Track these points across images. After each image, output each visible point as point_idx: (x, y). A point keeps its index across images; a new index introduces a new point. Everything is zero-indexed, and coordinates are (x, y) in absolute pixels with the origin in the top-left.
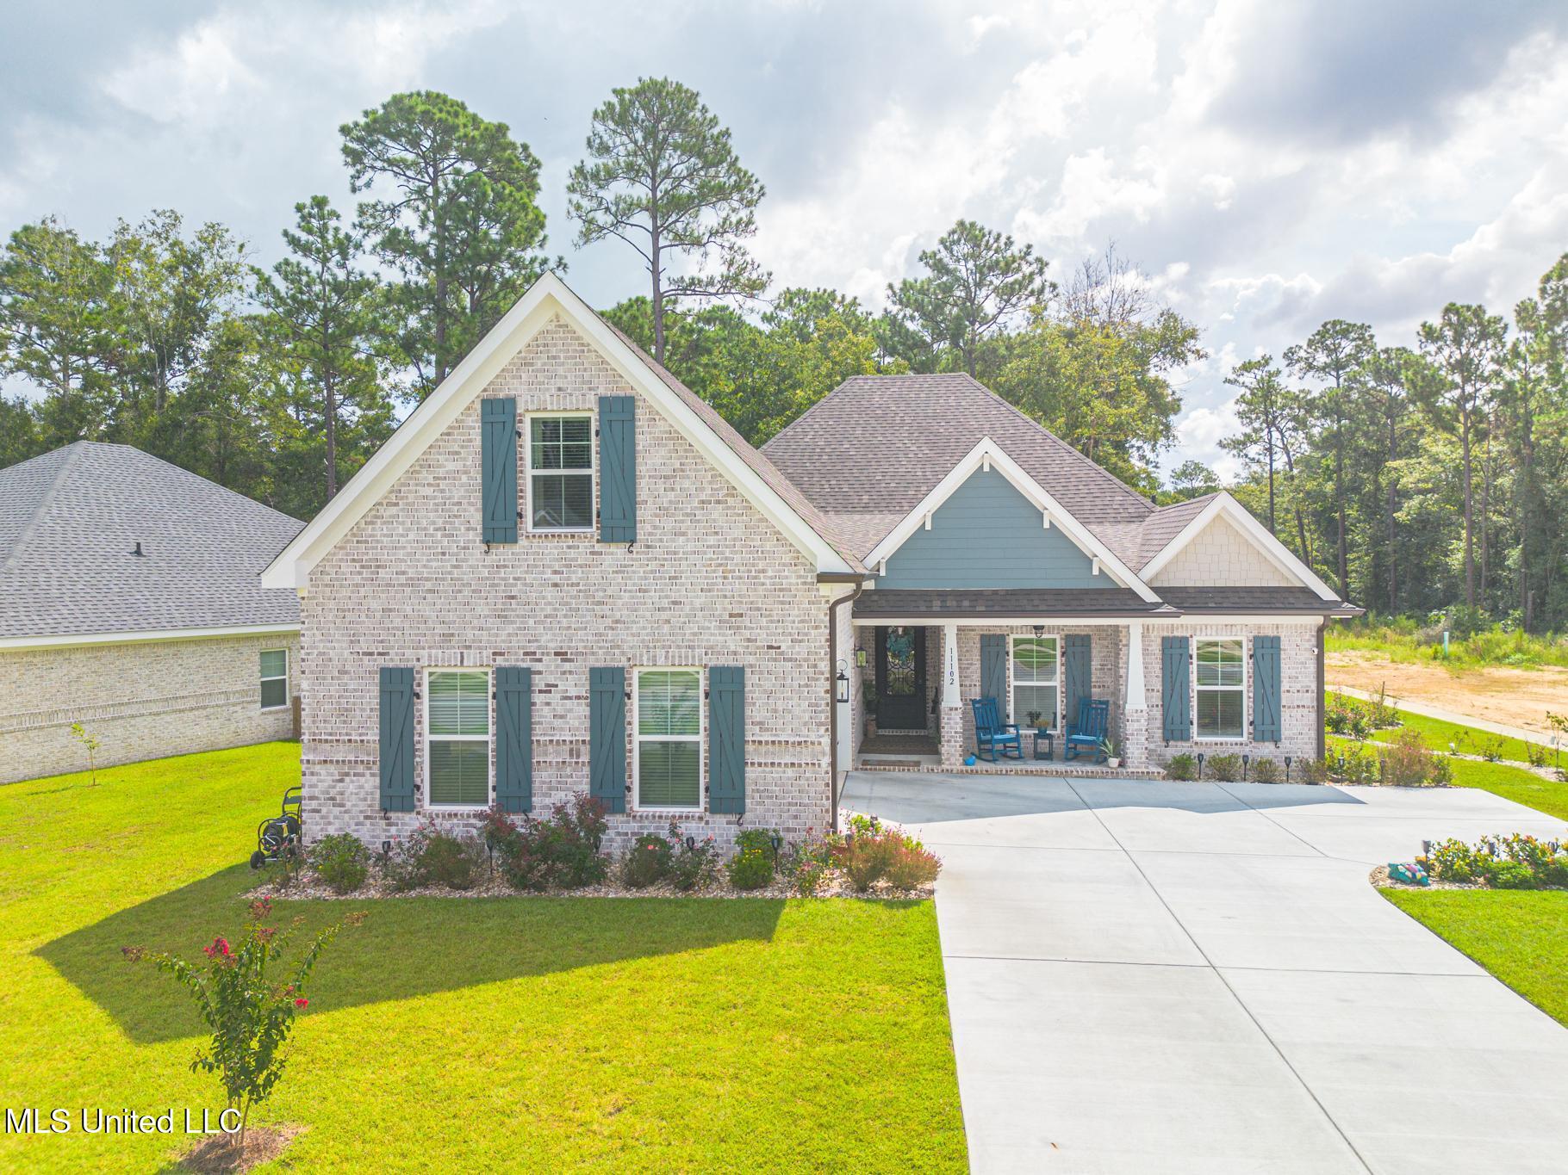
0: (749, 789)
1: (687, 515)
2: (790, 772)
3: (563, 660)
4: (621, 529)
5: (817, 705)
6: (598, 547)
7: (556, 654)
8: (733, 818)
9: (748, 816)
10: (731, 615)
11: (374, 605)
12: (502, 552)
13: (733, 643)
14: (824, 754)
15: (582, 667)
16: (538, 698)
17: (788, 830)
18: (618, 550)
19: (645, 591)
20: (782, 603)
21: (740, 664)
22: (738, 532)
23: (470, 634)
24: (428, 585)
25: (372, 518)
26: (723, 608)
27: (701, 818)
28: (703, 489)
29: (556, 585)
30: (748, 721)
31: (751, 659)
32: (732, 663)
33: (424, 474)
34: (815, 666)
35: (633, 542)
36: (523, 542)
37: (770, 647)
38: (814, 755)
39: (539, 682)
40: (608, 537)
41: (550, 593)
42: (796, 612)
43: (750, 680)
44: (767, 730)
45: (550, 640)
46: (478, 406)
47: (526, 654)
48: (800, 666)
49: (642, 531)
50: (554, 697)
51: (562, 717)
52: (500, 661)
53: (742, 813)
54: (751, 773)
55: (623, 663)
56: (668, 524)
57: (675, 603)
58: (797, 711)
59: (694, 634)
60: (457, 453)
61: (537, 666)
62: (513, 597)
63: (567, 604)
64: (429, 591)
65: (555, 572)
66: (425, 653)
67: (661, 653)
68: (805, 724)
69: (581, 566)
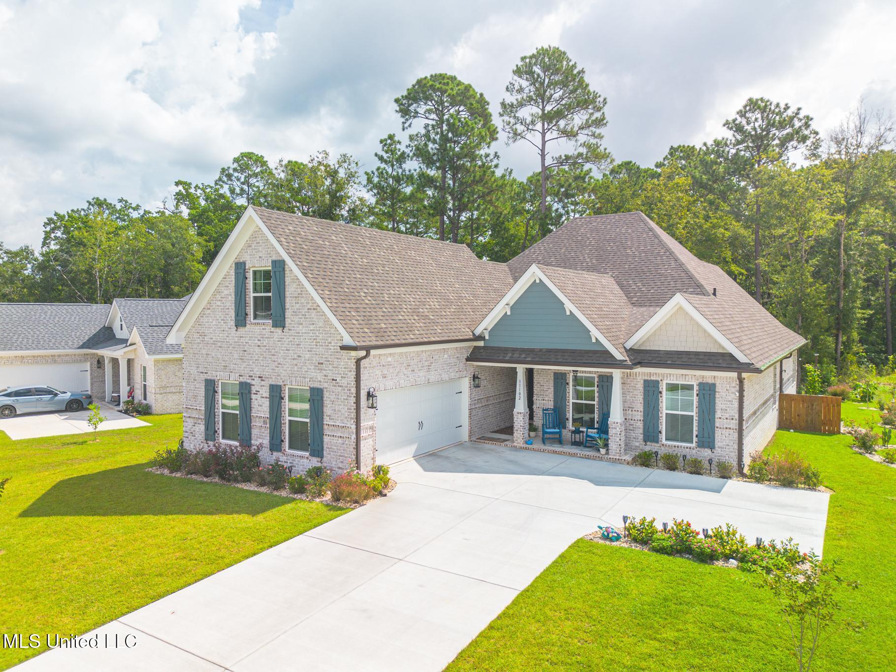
0: (325, 446)
1: (303, 315)
2: (340, 441)
3: (262, 380)
4: (280, 322)
5: (350, 409)
6: (273, 329)
7: (259, 377)
8: (319, 459)
9: (325, 459)
10: (319, 363)
11: (204, 352)
12: (242, 330)
13: (320, 377)
14: (353, 433)
15: (267, 383)
16: (253, 396)
17: (339, 468)
18: (279, 330)
19: (288, 350)
20: (338, 358)
21: (322, 387)
22: (321, 324)
23: (232, 366)
24: (219, 344)
25: (202, 315)
26: (316, 359)
27: (307, 458)
28: (308, 303)
29: (259, 346)
30: (325, 414)
31: (326, 385)
32: (319, 386)
33: (218, 296)
34: (350, 390)
35: (284, 327)
36: (248, 326)
37: (333, 380)
38: (349, 434)
39: (254, 389)
40: (275, 325)
41: (257, 350)
42: (342, 363)
43: (326, 395)
44: (332, 419)
45: (257, 372)
46: (234, 266)
47: (250, 376)
48: (344, 390)
49: (288, 321)
50: (258, 396)
51: (261, 406)
52: (242, 379)
53: (322, 457)
54: (326, 439)
55: (281, 383)
56: (296, 319)
57: (299, 356)
58: (343, 411)
59: (306, 372)
60: (228, 286)
61: (253, 382)
62: (245, 351)
63: (262, 355)
64: (220, 347)
65: (259, 340)
66: (218, 373)
67: (294, 379)
68: (346, 418)
69: (267, 338)
